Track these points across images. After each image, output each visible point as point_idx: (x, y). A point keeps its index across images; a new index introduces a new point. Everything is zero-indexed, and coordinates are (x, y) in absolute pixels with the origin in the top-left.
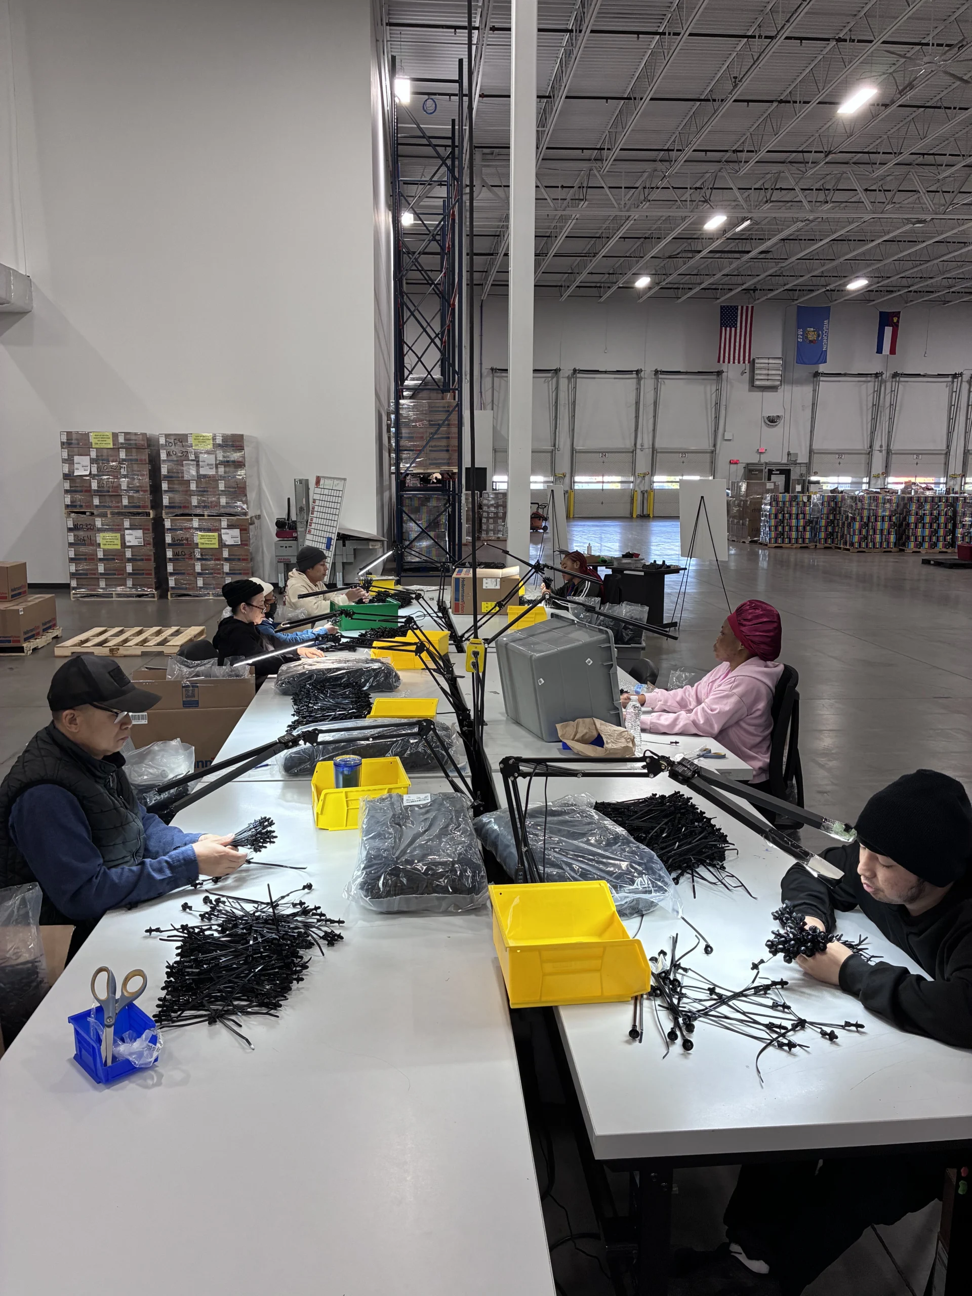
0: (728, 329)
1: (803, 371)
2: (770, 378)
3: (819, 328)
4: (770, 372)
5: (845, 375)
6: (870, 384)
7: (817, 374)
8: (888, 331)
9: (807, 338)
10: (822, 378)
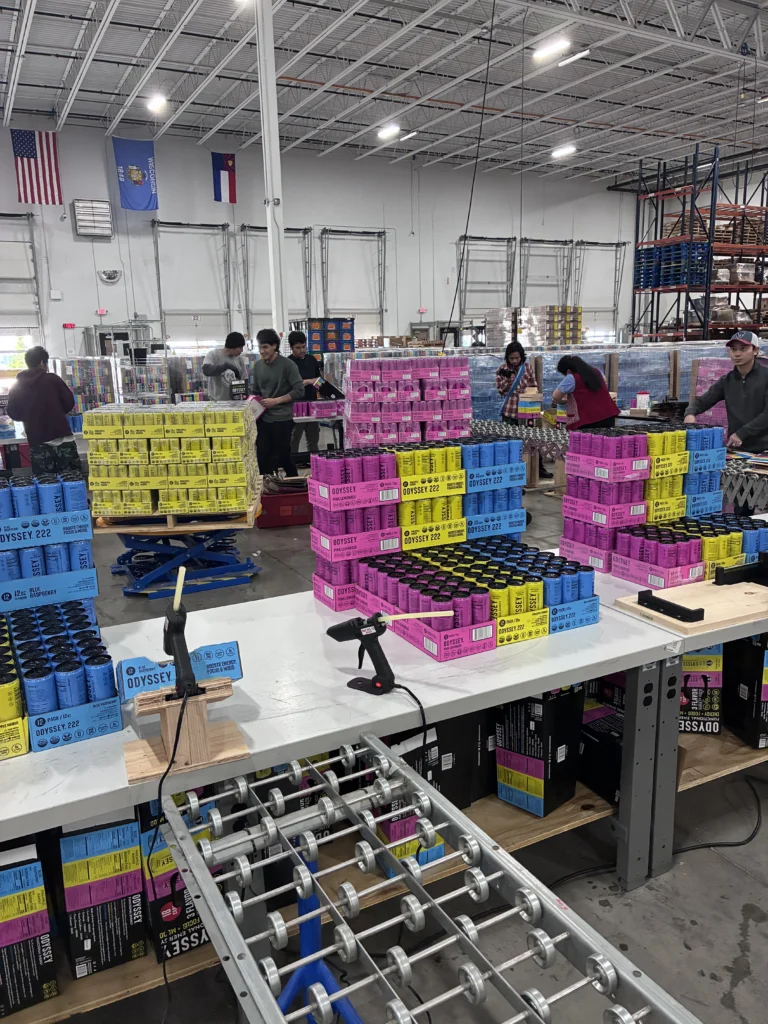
0: (25, 160)
1: (135, 218)
2: (96, 225)
3: (143, 167)
4: (97, 218)
5: (188, 225)
6: (217, 237)
7: (154, 223)
8: (224, 175)
9: (130, 177)
10: (161, 229)
